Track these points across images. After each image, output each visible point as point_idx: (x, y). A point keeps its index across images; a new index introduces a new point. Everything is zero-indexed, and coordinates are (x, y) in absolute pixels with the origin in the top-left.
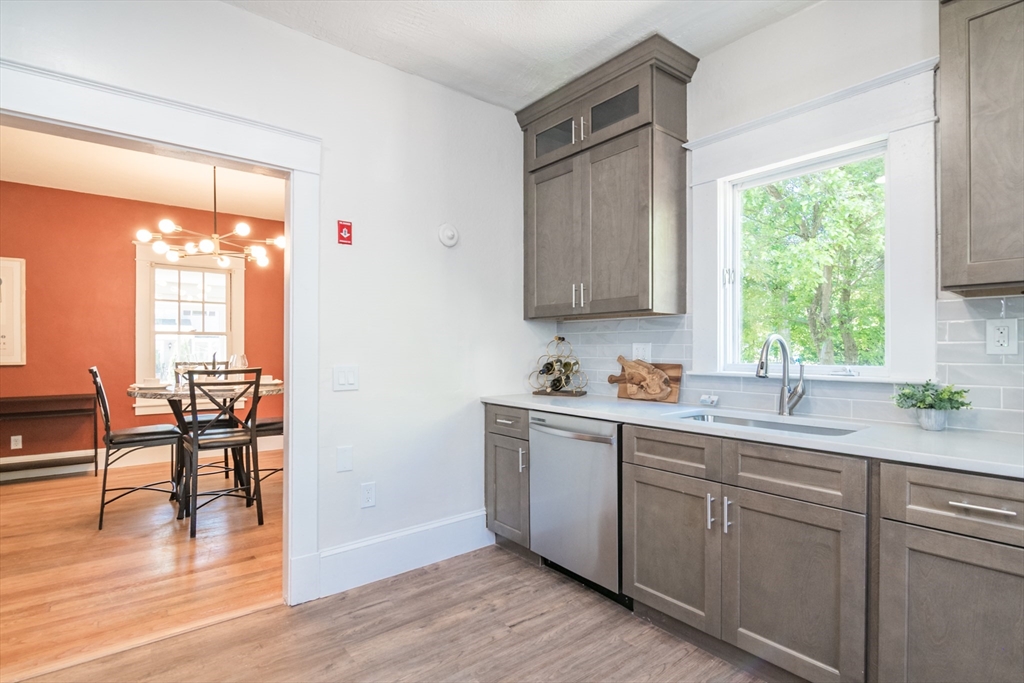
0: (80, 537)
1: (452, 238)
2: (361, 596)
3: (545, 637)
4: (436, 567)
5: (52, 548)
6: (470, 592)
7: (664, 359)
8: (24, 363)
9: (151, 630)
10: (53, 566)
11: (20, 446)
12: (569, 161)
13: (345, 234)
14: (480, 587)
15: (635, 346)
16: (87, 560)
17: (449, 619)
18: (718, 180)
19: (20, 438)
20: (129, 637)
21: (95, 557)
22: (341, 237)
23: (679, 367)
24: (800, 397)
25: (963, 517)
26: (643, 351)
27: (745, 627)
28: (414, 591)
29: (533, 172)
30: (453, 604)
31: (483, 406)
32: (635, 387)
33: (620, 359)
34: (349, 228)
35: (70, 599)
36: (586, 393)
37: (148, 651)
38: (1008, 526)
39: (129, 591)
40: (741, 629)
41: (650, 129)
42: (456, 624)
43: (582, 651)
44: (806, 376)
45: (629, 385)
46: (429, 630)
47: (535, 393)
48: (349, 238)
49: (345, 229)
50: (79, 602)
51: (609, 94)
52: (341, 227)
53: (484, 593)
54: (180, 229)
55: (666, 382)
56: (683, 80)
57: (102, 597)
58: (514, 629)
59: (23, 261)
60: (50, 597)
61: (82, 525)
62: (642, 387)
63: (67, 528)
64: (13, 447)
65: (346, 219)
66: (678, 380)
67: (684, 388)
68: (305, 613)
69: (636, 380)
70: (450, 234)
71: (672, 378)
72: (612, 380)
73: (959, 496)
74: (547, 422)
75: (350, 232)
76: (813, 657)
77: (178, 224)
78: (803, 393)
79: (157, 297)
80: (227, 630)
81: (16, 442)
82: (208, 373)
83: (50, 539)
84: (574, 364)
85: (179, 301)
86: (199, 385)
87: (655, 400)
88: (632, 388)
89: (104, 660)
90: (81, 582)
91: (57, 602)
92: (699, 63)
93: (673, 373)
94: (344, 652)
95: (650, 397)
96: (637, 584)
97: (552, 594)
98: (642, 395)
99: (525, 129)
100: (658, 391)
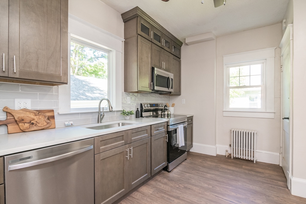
15: (17, 101)
23: (53, 111)
32: (26, 124)
45: (21, 124)
66: (53, 117)
67: (56, 121)
69: (26, 121)
93: (50, 114)
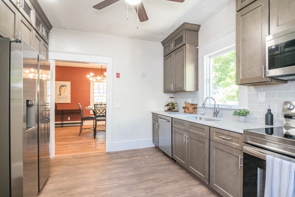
0: (76, 137)
1: (143, 74)
2: (120, 152)
3: (152, 164)
4: (138, 149)
5: (71, 138)
6: (142, 154)
7: (194, 103)
8: (70, 103)
9: (82, 153)
10: (70, 141)
11: (70, 119)
12: (171, 54)
13: (118, 76)
14: (145, 154)
15: (188, 99)
16: (76, 141)
17: (134, 158)
18: (204, 56)
19: (70, 118)
20: (78, 153)
21: (77, 140)
22: (117, 76)
23: (196, 105)
24: (218, 113)
25: (223, 140)
26: (190, 101)
27: (191, 166)
28: (131, 153)
29: (165, 56)
30: (137, 156)
31: (152, 114)
32: (187, 110)
33: (185, 103)
34: (119, 74)
35: (71, 146)
36: (178, 111)
37: (80, 155)
38: (227, 141)
39: (80, 146)
40: (190, 167)
41: (185, 45)
42: (135, 160)
43: (158, 168)
44: (219, 107)
45: (186, 109)
46: (129, 159)
47: (165, 111)
48: (119, 76)
49: (118, 75)
50: (72, 147)
51: (177, 37)
52: (117, 74)
53: (145, 155)
54: (94, 75)
55: (193, 109)
56: (197, 31)
57: (76, 147)
58: (147, 162)
59: (70, 82)
60: (68, 146)
61: (77, 135)
62: (188, 110)
63: (74, 135)
64: (68, 119)
65: (118, 72)
67: (197, 110)
68: (108, 153)
69: (187, 108)
70: (143, 73)
71: (195, 107)
72: (184, 108)
73: (223, 135)
74: (161, 117)
75: (119, 75)
76: (201, 173)
77: (94, 74)
78: (218, 112)
79: (94, 88)
80: (94, 154)
81: (69, 119)
82: (100, 105)
83: (71, 137)
84: (175, 104)
85: (99, 89)
86: (96, 107)
87: (190, 113)
88: (186, 110)
89: (73, 156)
90: (74, 144)
91: (69, 147)
92: (201, 26)
93: (195, 106)
94: (112, 160)
95: (190, 112)
96: (175, 156)
97: (160, 157)
98: (188, 112)
99: (163, 46)
100: (191, 111)
